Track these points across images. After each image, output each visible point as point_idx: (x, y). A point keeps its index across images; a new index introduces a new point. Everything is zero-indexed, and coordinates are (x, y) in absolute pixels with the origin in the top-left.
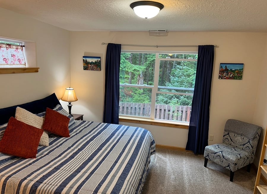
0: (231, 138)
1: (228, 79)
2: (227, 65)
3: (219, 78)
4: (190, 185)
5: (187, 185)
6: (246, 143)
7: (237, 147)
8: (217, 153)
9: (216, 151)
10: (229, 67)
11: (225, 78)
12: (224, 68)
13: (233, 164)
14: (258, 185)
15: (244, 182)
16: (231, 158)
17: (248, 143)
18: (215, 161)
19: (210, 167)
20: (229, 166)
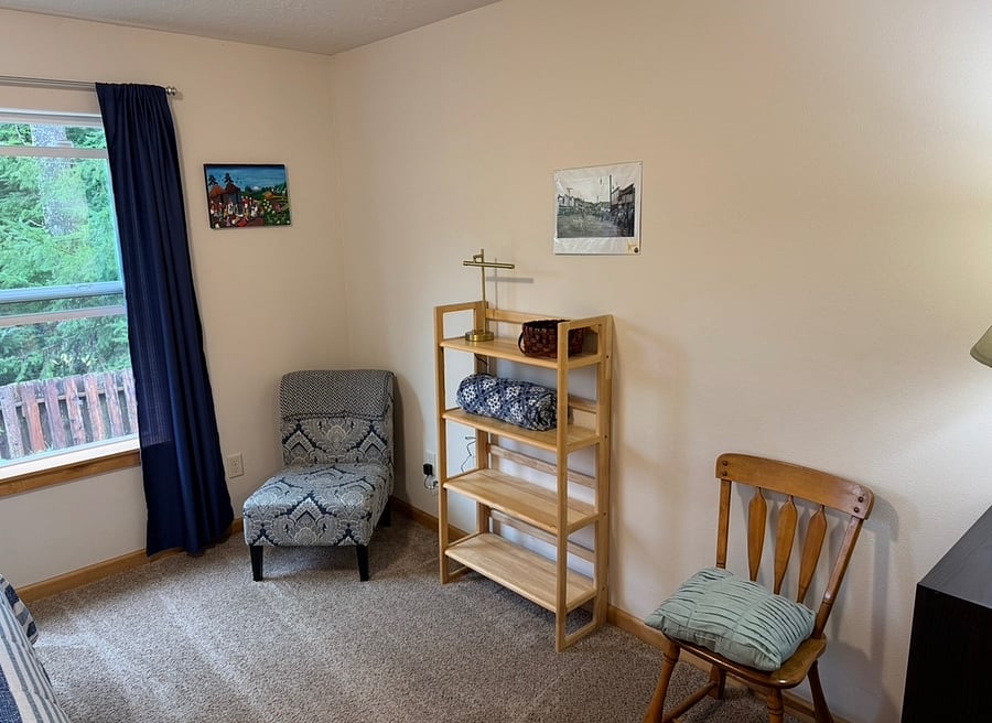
0: (310, 440)
1: (245, 226)
2: (233, 173)
3: (213, 226)
4: (254, 677)
5: (241, 684)
6: (365, 437)
7: (337, 460)
8: (294, 507)
9: (290, 501)
10: (241, 181)
11: (233, 222)
12: (223, 185)
13: (362, 518)
14: (447, 548)
15: (399, 562)
16: (351, 503)
17: (369, 433)
18: (296, 539)
19: (275, 573)
20: (348, 532)
